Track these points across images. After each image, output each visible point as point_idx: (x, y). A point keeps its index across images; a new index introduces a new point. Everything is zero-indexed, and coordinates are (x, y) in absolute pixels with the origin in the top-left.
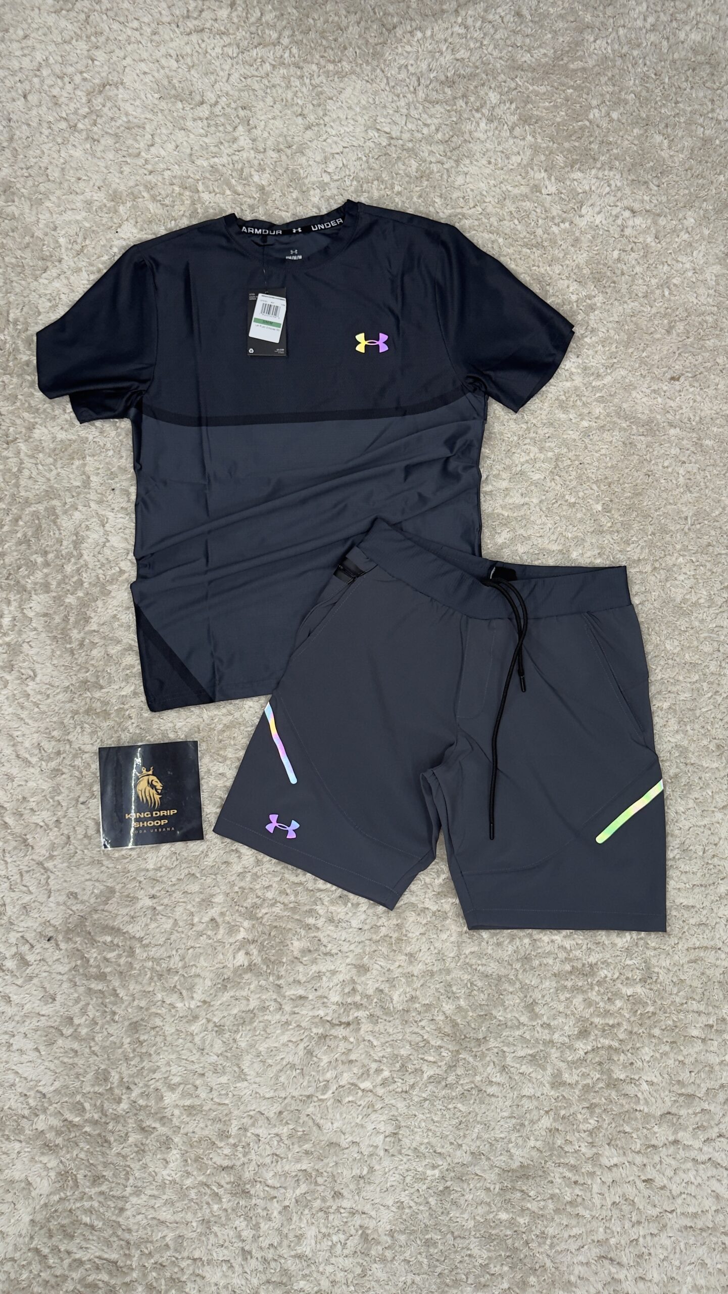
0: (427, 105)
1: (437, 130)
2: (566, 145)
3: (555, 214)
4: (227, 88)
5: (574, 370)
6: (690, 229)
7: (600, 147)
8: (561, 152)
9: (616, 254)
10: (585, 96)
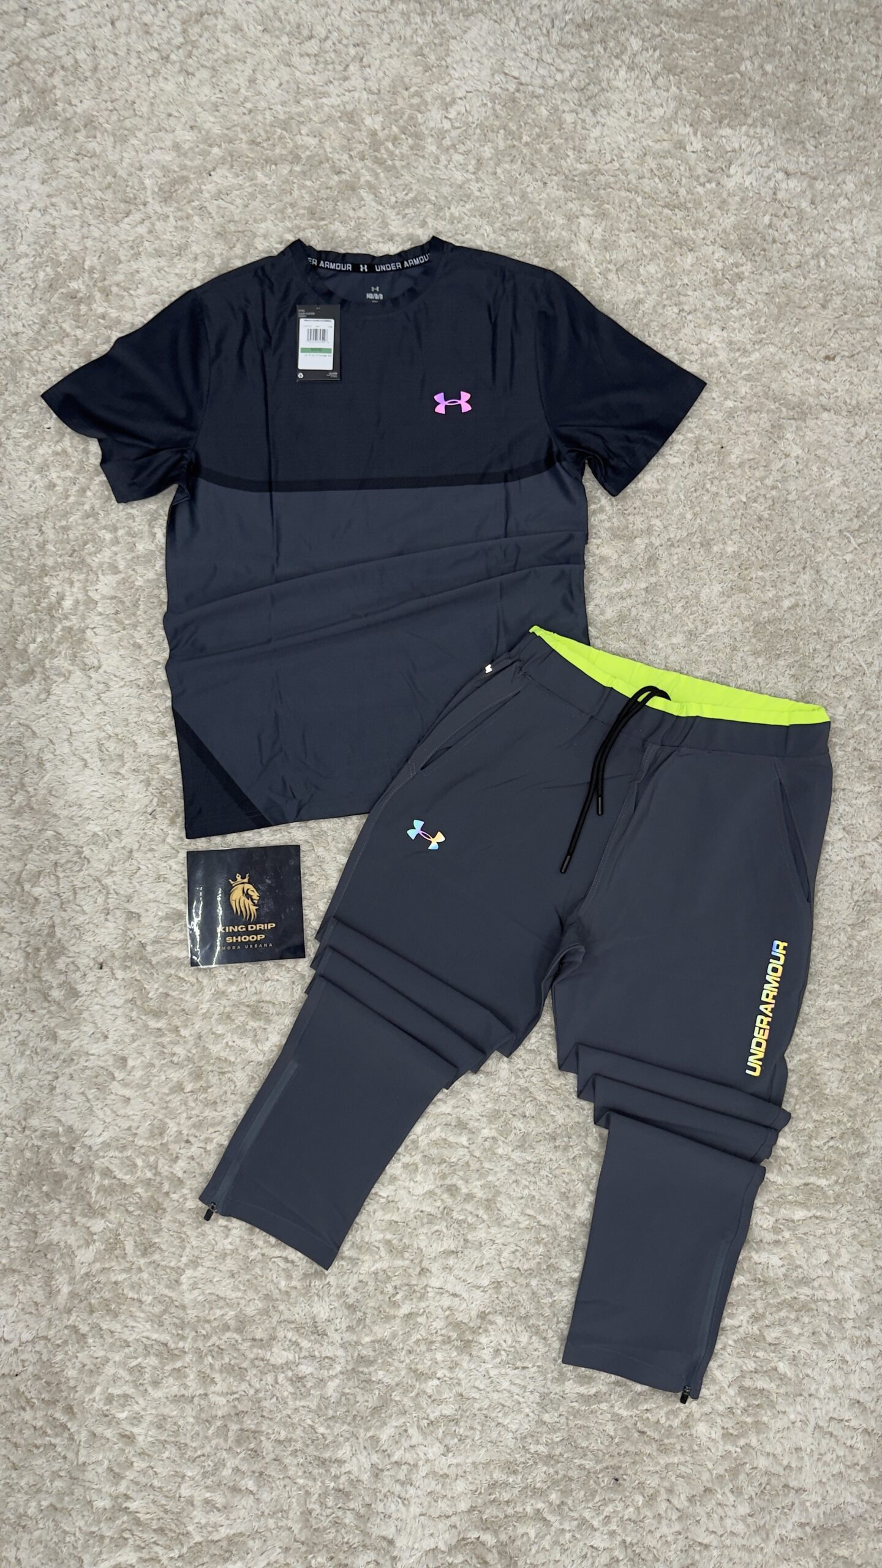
0: (561, 49)
1: (572, 77)
2: (714, 99)
3: (700, 172)
4: (338, 22)
5: (717, 345)
6: (849, 195)
7: (751, 102)
8: (709, 106)
9: (767, 219)
10: (736, 46)
